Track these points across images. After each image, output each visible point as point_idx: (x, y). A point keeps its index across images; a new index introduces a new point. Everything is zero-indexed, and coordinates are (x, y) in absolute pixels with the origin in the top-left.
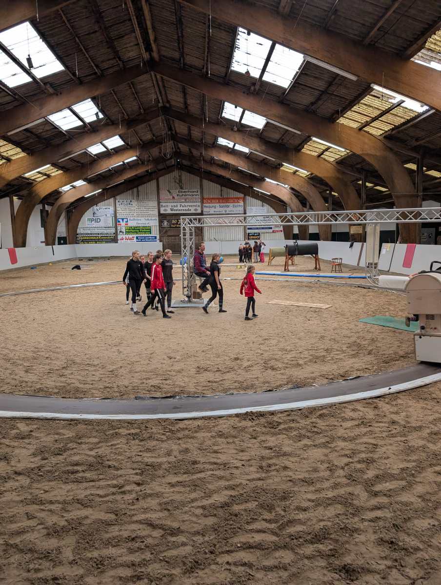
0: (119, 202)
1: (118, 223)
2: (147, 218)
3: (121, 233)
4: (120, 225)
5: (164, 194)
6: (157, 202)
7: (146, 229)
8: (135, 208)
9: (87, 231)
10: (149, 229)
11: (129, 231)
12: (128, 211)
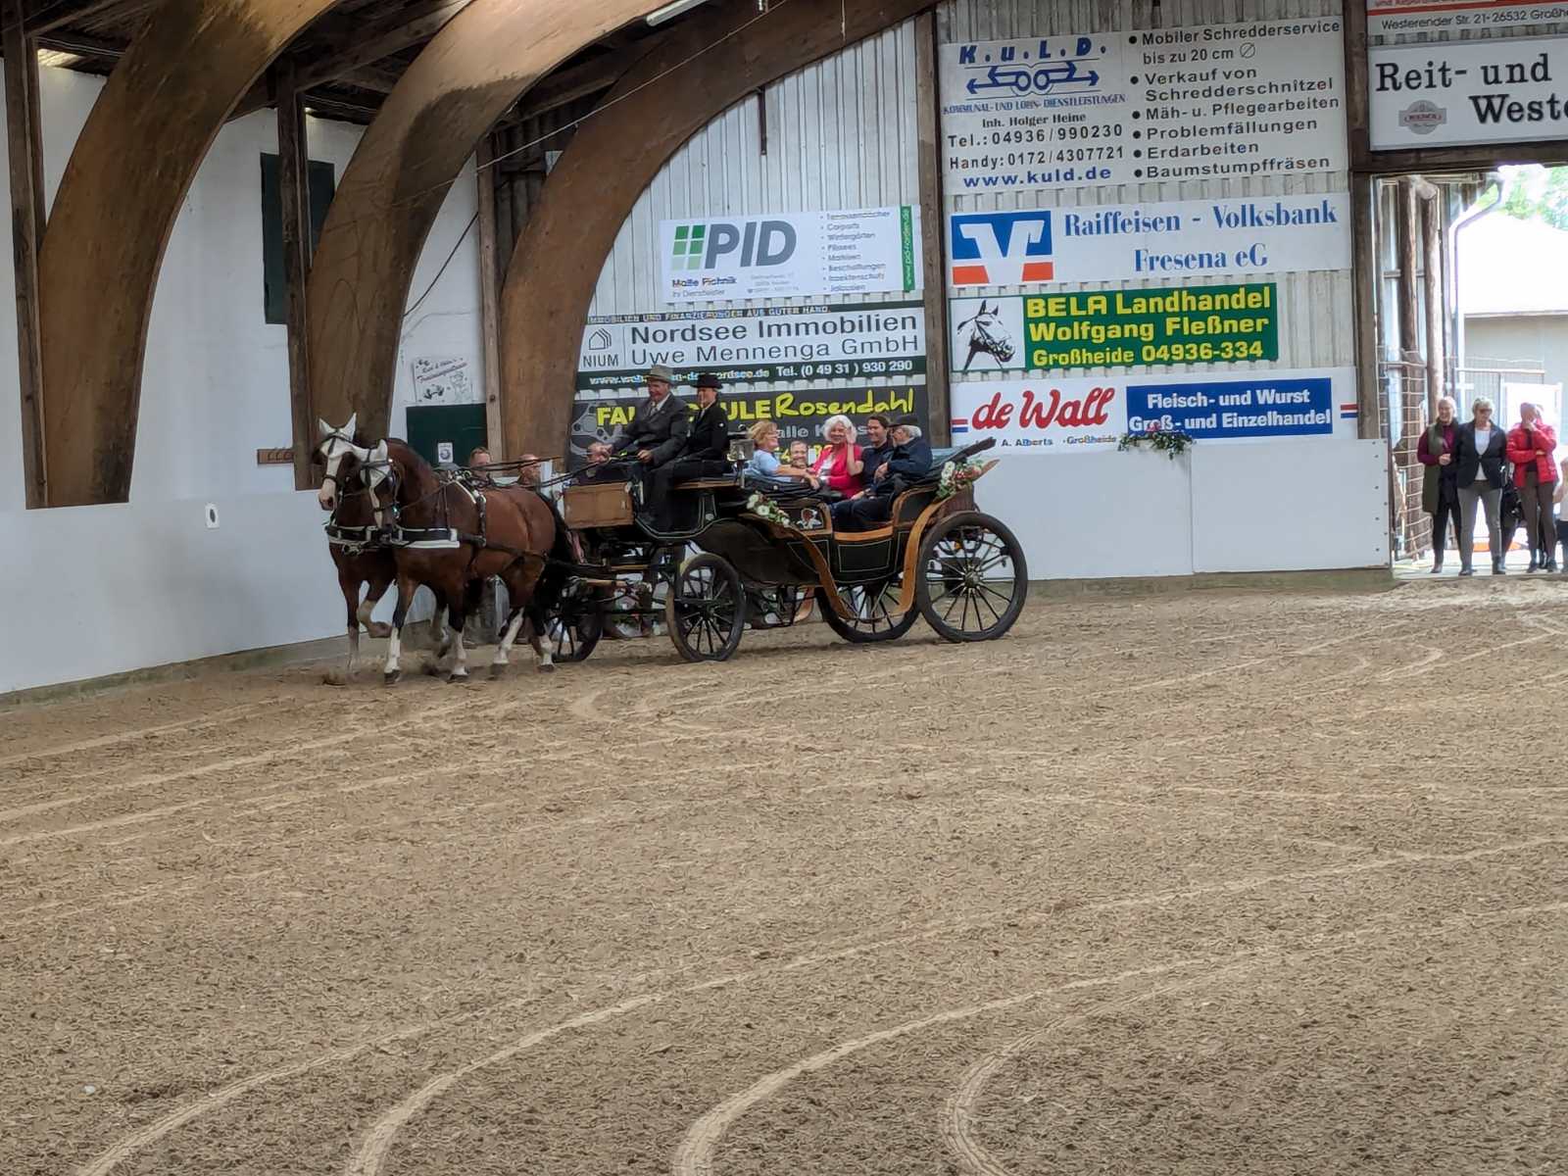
0: (967, 55)
1: (953, 263)
2: (1232, 206)
3: (984, 360)
4: (979, 275)
6: (1335, 39)
7: (1226, 314)
8: (1120, 114)
9: (667, 347)
10: (1248, 313)
11: (1065, 334)
12: (1052, 145)
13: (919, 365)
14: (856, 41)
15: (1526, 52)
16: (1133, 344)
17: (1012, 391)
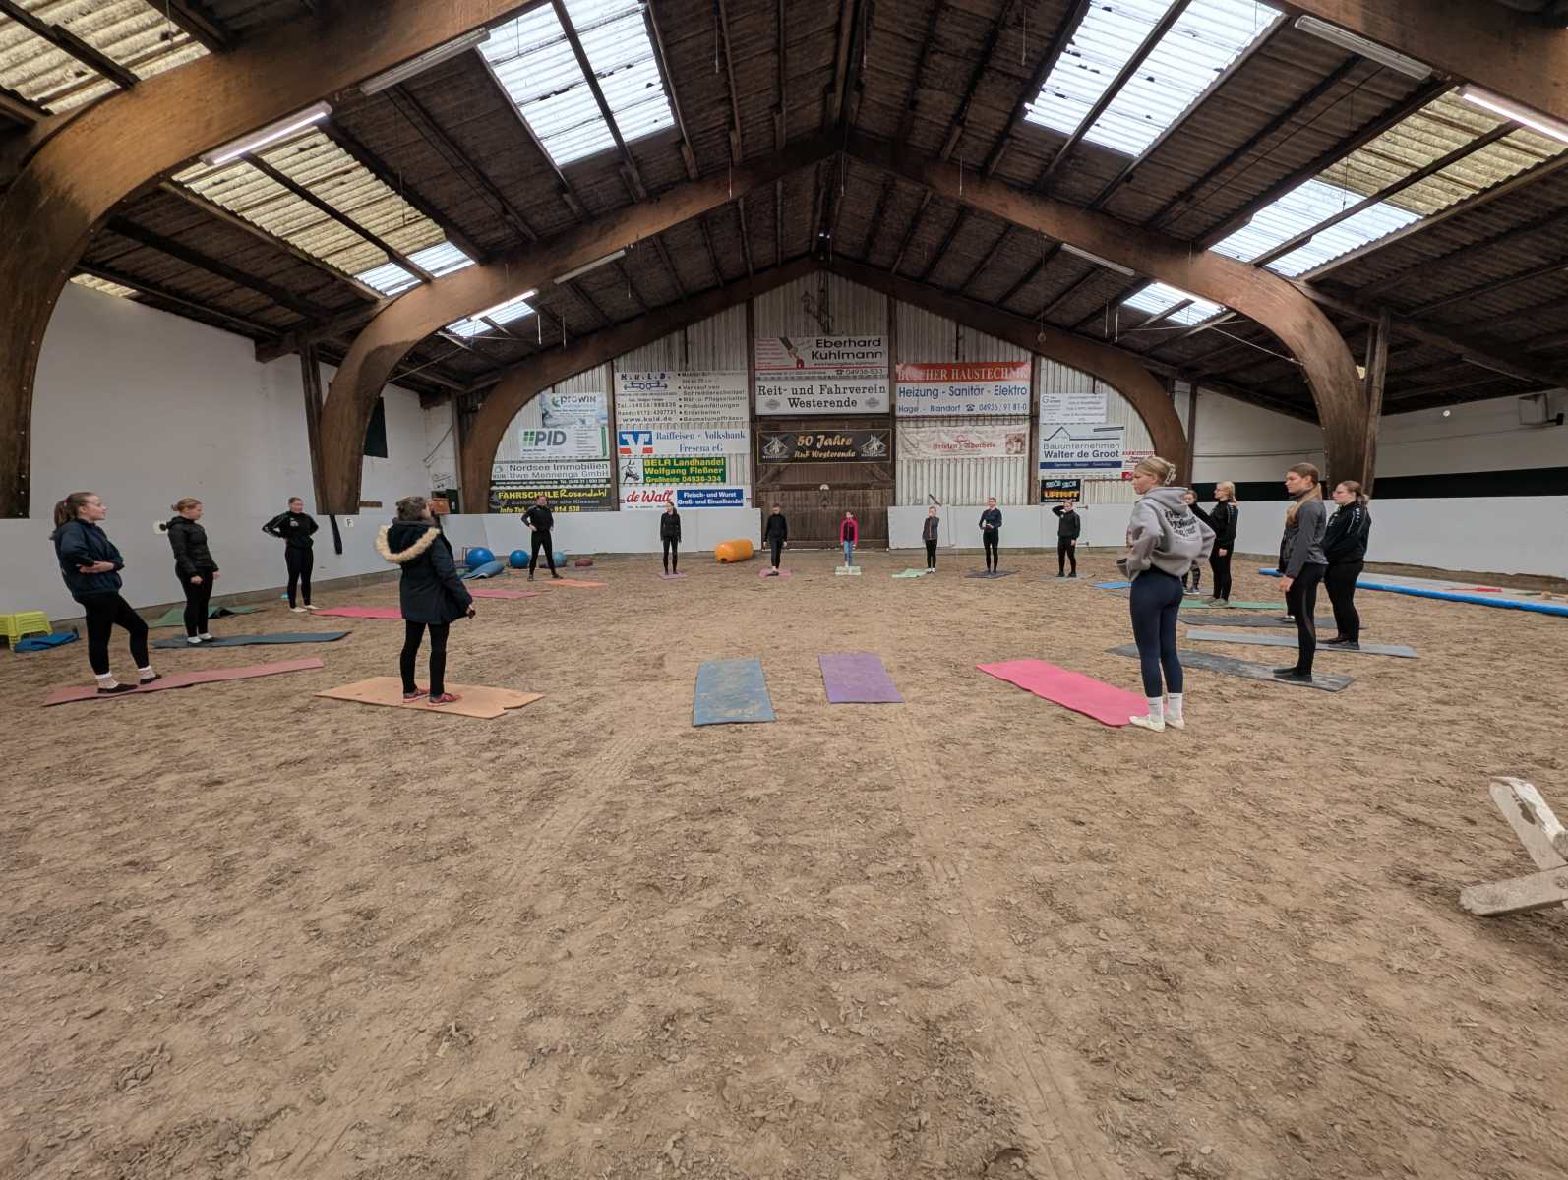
0: (623, 377)
1: (620, 447)
2: (711, 431)
3: (630, 480)
4: (628, 451)
5: (770, 353)
6: (745, 378)
7: (709, 467)
8: (675, 399)
9: (522, 472)
10: (717, 467)
11: (656, 472)
12: (652, 409)
13: (608, 481)
14: (586, 370)
15: (806, 384)
16: (679, 476)
17: (639, 490)
